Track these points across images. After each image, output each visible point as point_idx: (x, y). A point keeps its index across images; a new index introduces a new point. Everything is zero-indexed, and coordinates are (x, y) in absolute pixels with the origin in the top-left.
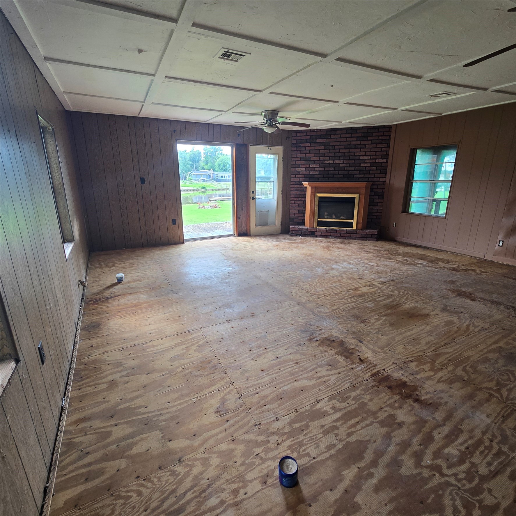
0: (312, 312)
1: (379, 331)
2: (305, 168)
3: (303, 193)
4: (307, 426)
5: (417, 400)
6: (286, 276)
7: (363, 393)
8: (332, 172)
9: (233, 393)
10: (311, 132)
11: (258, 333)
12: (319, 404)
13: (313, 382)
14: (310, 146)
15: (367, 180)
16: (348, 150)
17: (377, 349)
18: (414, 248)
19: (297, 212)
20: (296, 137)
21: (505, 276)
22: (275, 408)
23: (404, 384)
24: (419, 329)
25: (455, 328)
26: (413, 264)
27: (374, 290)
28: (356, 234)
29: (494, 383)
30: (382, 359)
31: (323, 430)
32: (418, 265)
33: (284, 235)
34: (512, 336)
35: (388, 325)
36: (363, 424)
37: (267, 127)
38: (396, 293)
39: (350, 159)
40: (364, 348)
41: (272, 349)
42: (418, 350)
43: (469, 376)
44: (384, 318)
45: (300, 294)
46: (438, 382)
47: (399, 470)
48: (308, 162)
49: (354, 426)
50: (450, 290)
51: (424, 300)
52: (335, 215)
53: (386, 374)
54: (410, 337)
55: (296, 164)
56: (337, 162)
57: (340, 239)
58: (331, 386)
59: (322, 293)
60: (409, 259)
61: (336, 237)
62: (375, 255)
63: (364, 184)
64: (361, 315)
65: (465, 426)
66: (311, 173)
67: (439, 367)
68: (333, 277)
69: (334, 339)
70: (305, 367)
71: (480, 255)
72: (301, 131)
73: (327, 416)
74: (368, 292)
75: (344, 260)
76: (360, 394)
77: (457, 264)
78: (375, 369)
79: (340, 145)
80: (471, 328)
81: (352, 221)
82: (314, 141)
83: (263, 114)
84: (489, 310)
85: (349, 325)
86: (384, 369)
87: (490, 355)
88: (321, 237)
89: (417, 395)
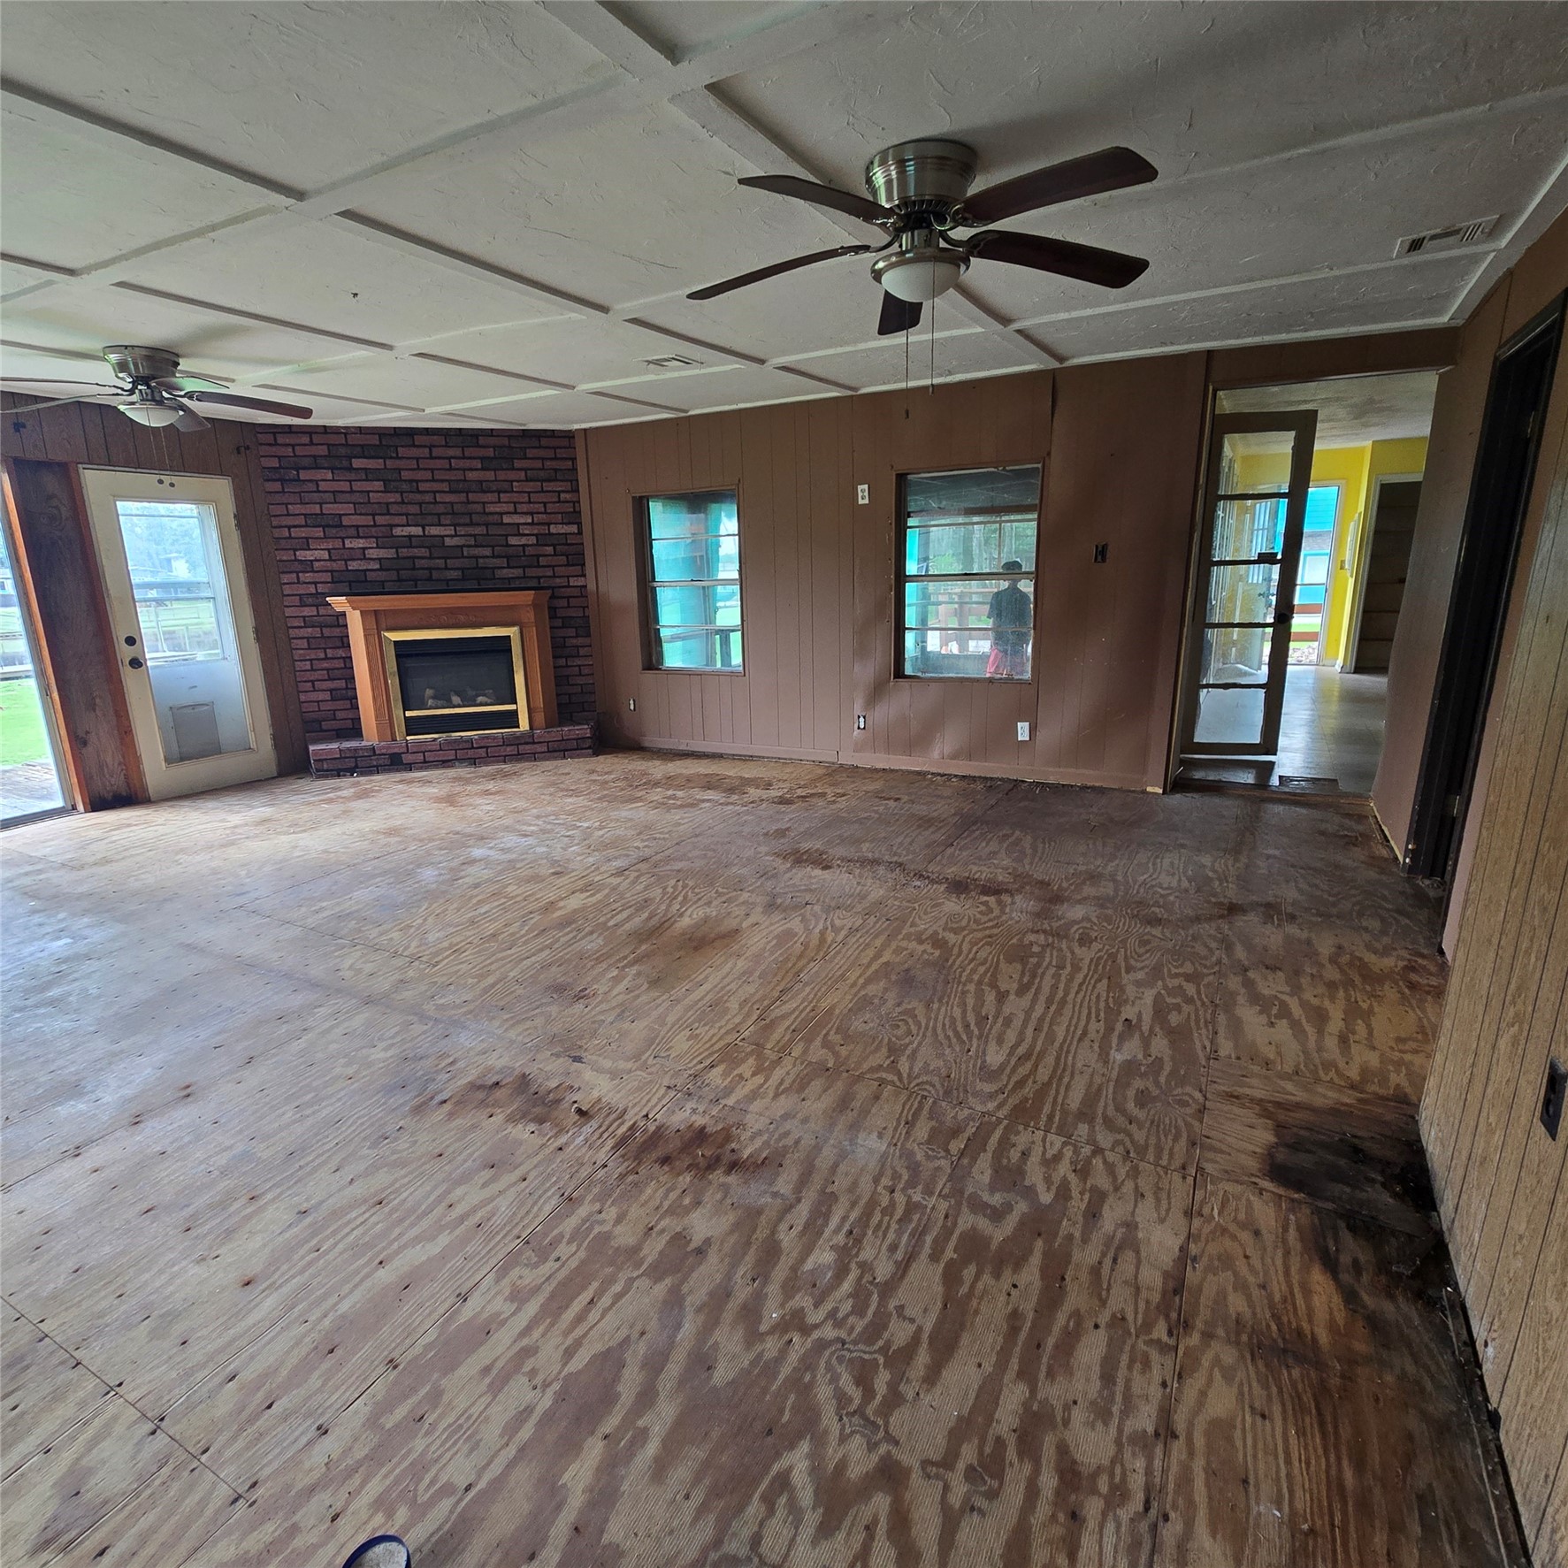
0: (415, 1014)
1: (623, 1012)
2: (329, 550)
3: (337, 632)
4: (436, 1396)
5: (733, 1166)
6: (310, 920)
7: (597, 1206)
8: (424, 563)
9: (119, 1429)
10: (326, 433)
11: (217, 1154)
12: (469, 1303)
13: (444, 1239)
14: (333, 480)
15: (534, 583)
16: (463, 497)
17: (622, 1065)
18: (688, 762)
19: (327, 696)
20: (274, 449)
21: (879, 795)
22: (310, 1397)
23: (700, 1135)
24: (720, 974)
25: (798, 944)
26: (692, 805)
27: (599, 896)
28: (534, 743)
29: (884, 1050)
30: (639, 1089)
31: (487, 1380)
32: (703, 805)
33: (291, 780)
34: (904, 932)
35: (646, 986)
36: (606, 1301)
37: (137, 406)
38: (656, 893)
39: (472, 524)
40: (588, 1075)
41: (279, 1190)
42: (723, 1031)
43: (836, 1054)
44: (634, 970)
45: (369, 968)
46: (776, 1096)
47: (710, 1378)
48: (334, 531)
49: (580, 1318)
50: (777, 855)
51: (725, 894)
52: (458, 694)
53: (652, 1128)
54: (700, 1004)
55: (290, 537)
56: (434, 531)
57: (487, 764)
58: (501, 1230)
59: (446, 944)
60: (680, 794)
61: (474, 762)
62: (593, 796)
63: (527, 597)
64: (570, 980)
65: (841, 1183)
66: (353, 565)
67: (774, 1057)
68: (476, 886)
69: (495, 1079)
70: (408, 1205)
71: (829, 757)
72: (289, 429)
73: (496, 1330)
74: (584, 909)
75: (507, 829)
76: (591, 1215)
77: (787, 785)
78: (623, 1123)
79: (433, 480)
80: (830, 937)
81: (513, 707)
82: (345, 463)
83: (113, 357)
84: (858, 883)
85: (539, 1021)
86: (647, 1115)
87: (872, 989)
88: (426, 769)
89: (733, 1151)
